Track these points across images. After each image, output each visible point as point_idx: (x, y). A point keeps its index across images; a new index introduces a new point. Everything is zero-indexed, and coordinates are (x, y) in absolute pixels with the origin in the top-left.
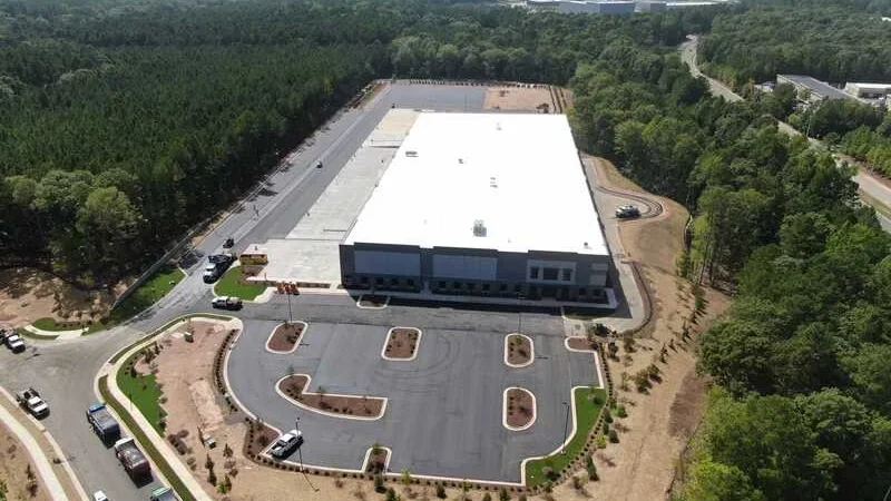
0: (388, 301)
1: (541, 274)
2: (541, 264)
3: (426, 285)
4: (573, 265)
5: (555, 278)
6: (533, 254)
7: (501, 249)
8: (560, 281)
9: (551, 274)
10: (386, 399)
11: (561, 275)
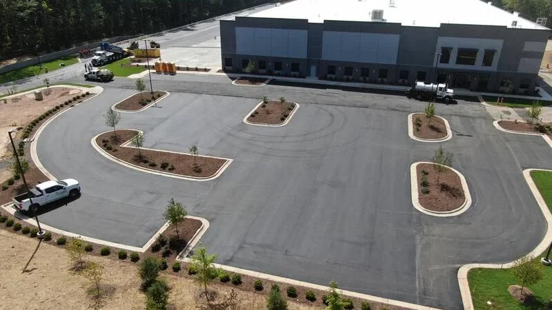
0: (268, 81)
1: (453, 56)
2: (456, 43)
3: (313, 69)
4: (497, 44)
5: (472, 62)
6: (447, 29)
7: (406, 22)
8: (478, 66)
9: (467, 55)
10: (231, 160)
11: (480, 58)
